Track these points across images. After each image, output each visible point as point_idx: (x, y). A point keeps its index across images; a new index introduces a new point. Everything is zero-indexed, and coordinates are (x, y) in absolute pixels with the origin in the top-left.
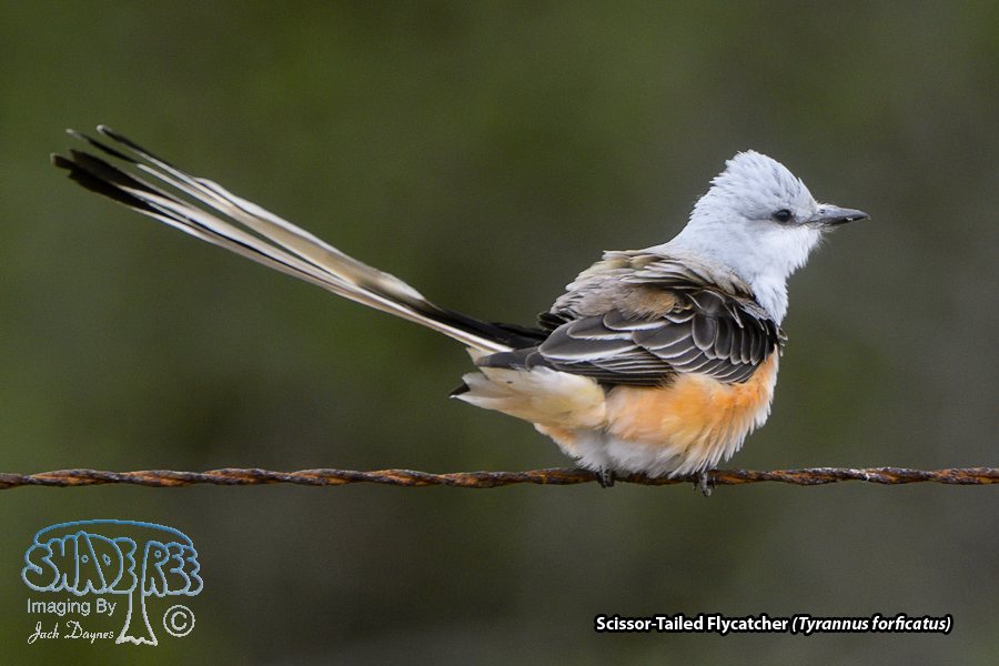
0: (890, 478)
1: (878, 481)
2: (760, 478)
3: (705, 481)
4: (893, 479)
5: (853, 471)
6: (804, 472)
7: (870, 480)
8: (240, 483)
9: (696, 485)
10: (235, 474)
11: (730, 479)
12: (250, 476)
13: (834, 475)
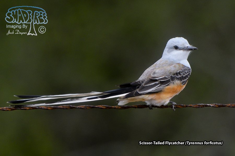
1: (213, 107)
2: (187, 106)
3: (174, 107)
4: (217, 106)
5: (208, 104)
6: (197, 105)
7: (212, 107)
8: (66, 109)
9: (172, 108)
10: (65, 107)
11: (179, 107)
12: (69, 107)
13: (203, 105)
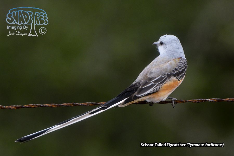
0: (215, 101)
1: (212, 101)
2: (186, 102)
5: (207, 99)
6: (196, 100)
7: (210, 101)
8: (70, 106)
10: (69, 104)
11: (179, 102)
12: (72, 104)
13: (202, 100)
